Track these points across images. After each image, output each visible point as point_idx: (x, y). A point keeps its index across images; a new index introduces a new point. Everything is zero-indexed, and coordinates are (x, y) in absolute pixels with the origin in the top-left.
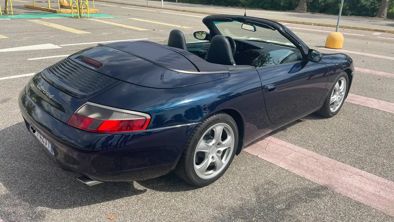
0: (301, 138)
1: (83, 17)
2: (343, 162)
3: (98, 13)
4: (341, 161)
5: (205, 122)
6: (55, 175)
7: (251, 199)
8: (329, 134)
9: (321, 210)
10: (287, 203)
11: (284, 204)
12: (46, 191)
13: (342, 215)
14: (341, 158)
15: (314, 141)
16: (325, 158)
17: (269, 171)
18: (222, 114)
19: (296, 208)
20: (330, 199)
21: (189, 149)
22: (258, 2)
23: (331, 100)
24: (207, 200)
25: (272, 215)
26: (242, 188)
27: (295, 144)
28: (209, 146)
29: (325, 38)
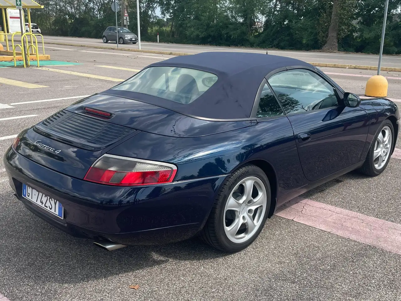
0: (343, 199)
1: (31, 66)
2: (393, 221)
3: (50, 60)
4: (390, 220)
5: (234, 175)
6: (54, 250)
7: (291, 262)
8: (375, 194)
9: (370, 268)
10: (332, 263)
11: (328, 264)
12: (50, 267)
13: (393, 271)
14: (390, 217)
15: (358, 202)
16: (372, 219)
17: (308, 234)
18: (252, 166)
19: (342, 268)
20: (379, 258)
21: (218, 207)
22: (272, 40)
23: (375, 154)
24: (241, 265)
25: (316, 275)
26: (279, 252)
27: (336, 206)
28: (240, 204)
29: (364, 84)
